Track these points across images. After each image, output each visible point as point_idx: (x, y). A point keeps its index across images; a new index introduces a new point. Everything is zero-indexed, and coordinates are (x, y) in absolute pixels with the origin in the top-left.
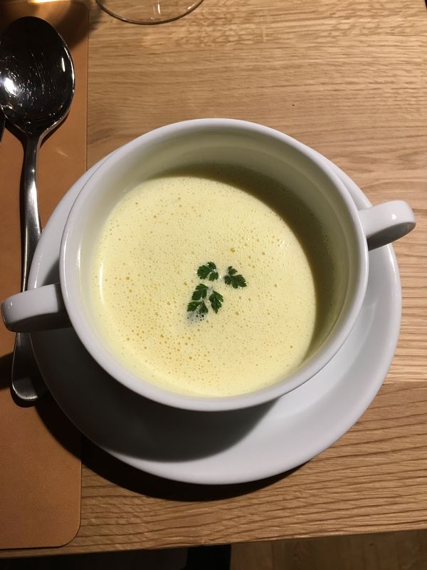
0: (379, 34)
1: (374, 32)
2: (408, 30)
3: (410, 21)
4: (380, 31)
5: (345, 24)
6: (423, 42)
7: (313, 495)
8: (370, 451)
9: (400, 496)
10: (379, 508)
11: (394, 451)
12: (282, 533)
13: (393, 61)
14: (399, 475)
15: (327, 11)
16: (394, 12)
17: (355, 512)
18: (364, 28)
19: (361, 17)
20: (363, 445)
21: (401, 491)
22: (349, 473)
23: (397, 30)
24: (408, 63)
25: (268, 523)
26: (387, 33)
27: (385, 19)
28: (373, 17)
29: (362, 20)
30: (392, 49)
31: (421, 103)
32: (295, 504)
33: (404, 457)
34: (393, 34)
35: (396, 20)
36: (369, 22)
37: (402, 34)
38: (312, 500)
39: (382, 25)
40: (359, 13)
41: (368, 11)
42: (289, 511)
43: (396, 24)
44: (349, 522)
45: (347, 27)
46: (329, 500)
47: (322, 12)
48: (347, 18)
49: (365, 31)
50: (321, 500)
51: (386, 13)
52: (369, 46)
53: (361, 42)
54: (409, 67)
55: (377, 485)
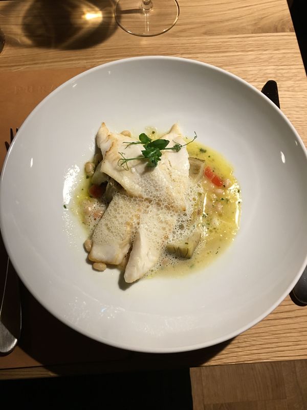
2: (296, 89)
3: (297, 84)
6: (305, 95)
7: (254, 340)
8: (283, 317)
9: (301, 341)
10: (290, 347)
11: (296, 317)
12: (238, 360)
13: (289, 106)
14: (299, 330)
15: (252, 78)
16: (289, 79)
17: (277, 349)
20: (280, 314)
21: (300, 338)
22: (272, 328)
23: (290, 89)
24: (297, 107)
25: (230, 355)
26: (285, 90)
27: (284, 83)
30: (289, 99)
31: (304, 129)
32: (244, 344)
33: (302, 320)
34: (288, 91)
35: (290, 83)
37: (294, 91)
38: (253, 343)
39: (282, 86)
42: (241, 348)
43: (290, 85)
44: (274, 354)
46: (262, 343)
47: (249, 79)
50: (258, 343)
51: (284, 79)
54: (297, 109)
55: (288, 335)
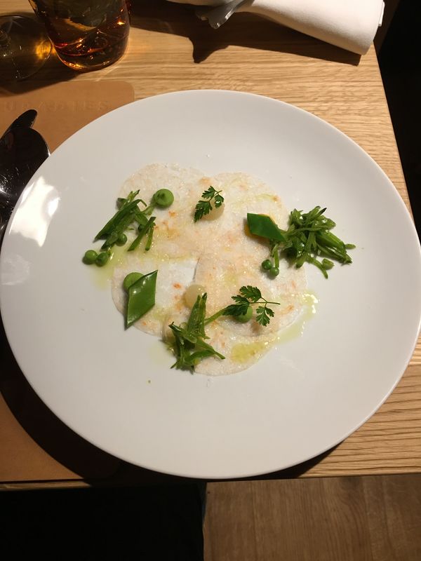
0: (349, 114)
1: (346, 112)
2: (371, 112)
3: (373, 106)
4: (350, 112)
5: (325, 106)
9: (362, 449)
13: (360, 134)
15: (311, 96)
16: (361, 99)
18: (339, 110)
19: (337, 101)
21: (363, 445)
23: (363, 112)
24: (371, 136)
26: (355, 114)
27: (354, 104)
28: (345, 101)
29: (337, 104)
30: (359, 126)
34: (360, 115)
35: (363, 104)
36: (342, 106)
39: (352, 108)
40: (334, 99)
41: (342, 97)
45: (326, 108)
47: (307, 98)
48: (326, 102)
49: (339, 112)
51: (355, 99)
52: (342, 123)
53: (336, 119)
